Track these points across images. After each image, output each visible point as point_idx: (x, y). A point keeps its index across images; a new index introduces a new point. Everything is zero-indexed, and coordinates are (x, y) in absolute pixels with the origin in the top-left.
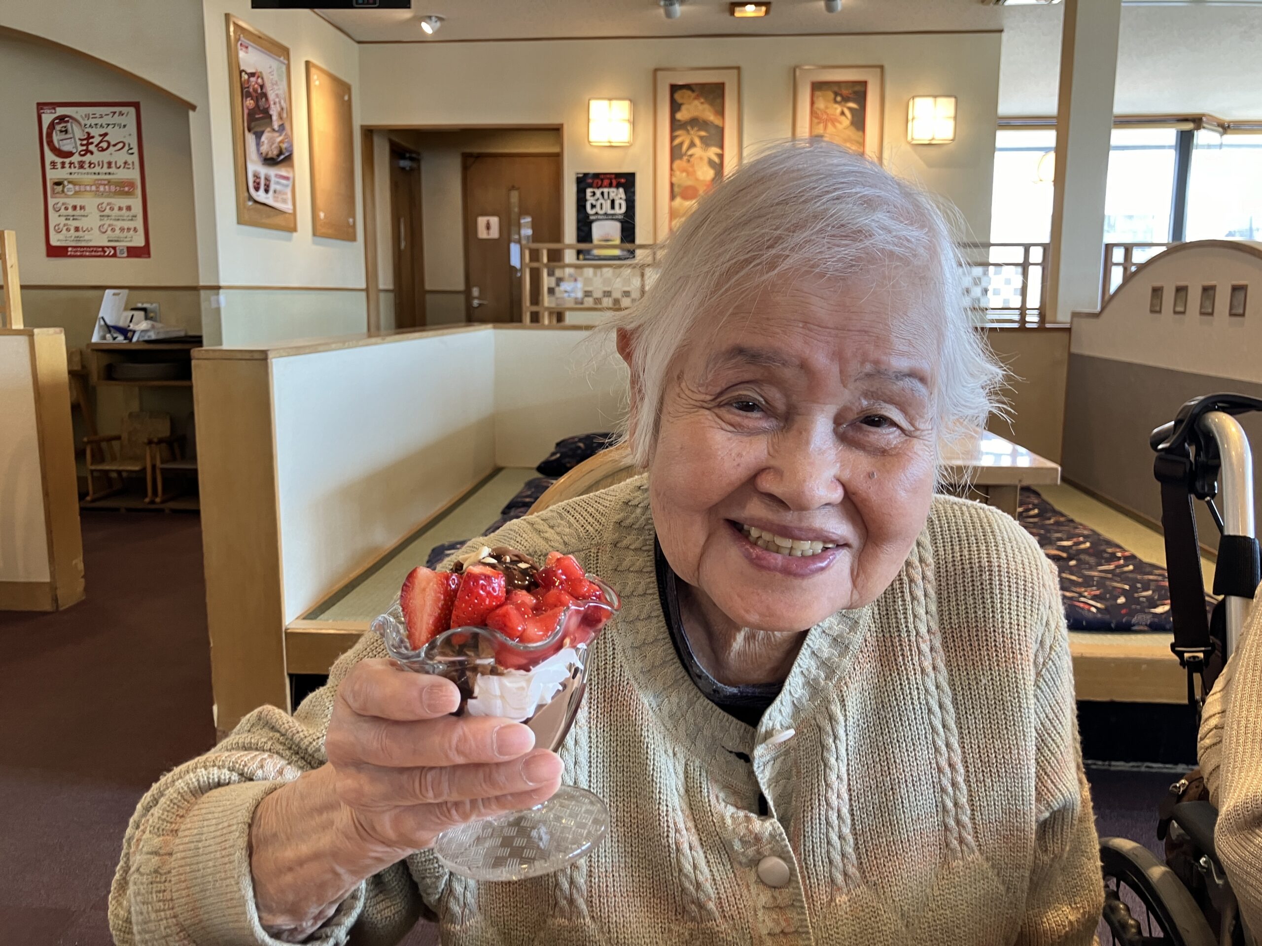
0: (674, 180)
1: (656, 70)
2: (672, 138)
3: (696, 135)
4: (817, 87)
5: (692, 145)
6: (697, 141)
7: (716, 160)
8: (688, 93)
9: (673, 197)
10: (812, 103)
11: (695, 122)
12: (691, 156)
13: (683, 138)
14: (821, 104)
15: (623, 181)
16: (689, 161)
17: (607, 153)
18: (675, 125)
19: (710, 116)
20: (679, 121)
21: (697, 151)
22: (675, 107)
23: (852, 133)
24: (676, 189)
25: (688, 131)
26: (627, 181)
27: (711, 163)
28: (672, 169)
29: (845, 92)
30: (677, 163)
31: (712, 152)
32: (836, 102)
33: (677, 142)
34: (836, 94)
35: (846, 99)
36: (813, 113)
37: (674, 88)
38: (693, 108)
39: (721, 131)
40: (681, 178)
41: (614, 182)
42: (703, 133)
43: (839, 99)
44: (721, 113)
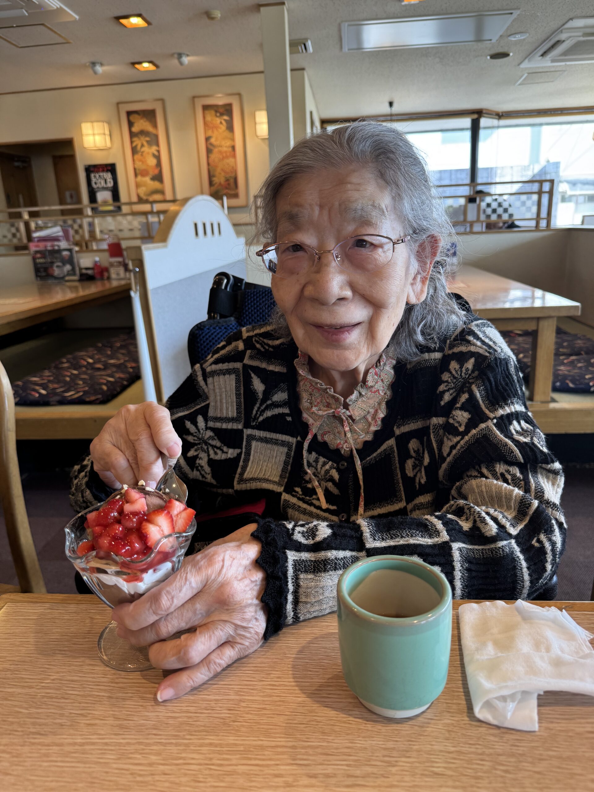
0: (136, 166)
1: (118, 104)
2: (132, 142)
3: (144, 140)
4: (206, 108)
5: (142, 146)
6: (145, 143)
7: (156, 153)
8: (136, 116)
9: (136, 175)
10: (204, 118)
11: (143, 133)
12: (143, 152)
13: (137, 142)
14: (209, 118)
15: (109, 168)
16: (142, 155)
17: (100, 154)
18: (132, 135)
19: (150, 129)
20: (134, 133)
21: (146, 149)
22: (131, 124)
23: (227, 134)
24: (138, 172)
25: (139, 138)
26: (111, 168)
27: (154, 155)
28: (134, 160)
29: (221, 110)
30: (136, 157)
31: (154, 149)
32: (216, 116)
33: (134, 144)
34: (216, 111)
35: (222, 114)
36: (205, 124)
37: (129, 113)
38: (141, 124)
39: (156, 136)
40: (139, 165)
41: (105, 169)
42: (148, 139)
43: (218, 114)
44: (155, 126)
